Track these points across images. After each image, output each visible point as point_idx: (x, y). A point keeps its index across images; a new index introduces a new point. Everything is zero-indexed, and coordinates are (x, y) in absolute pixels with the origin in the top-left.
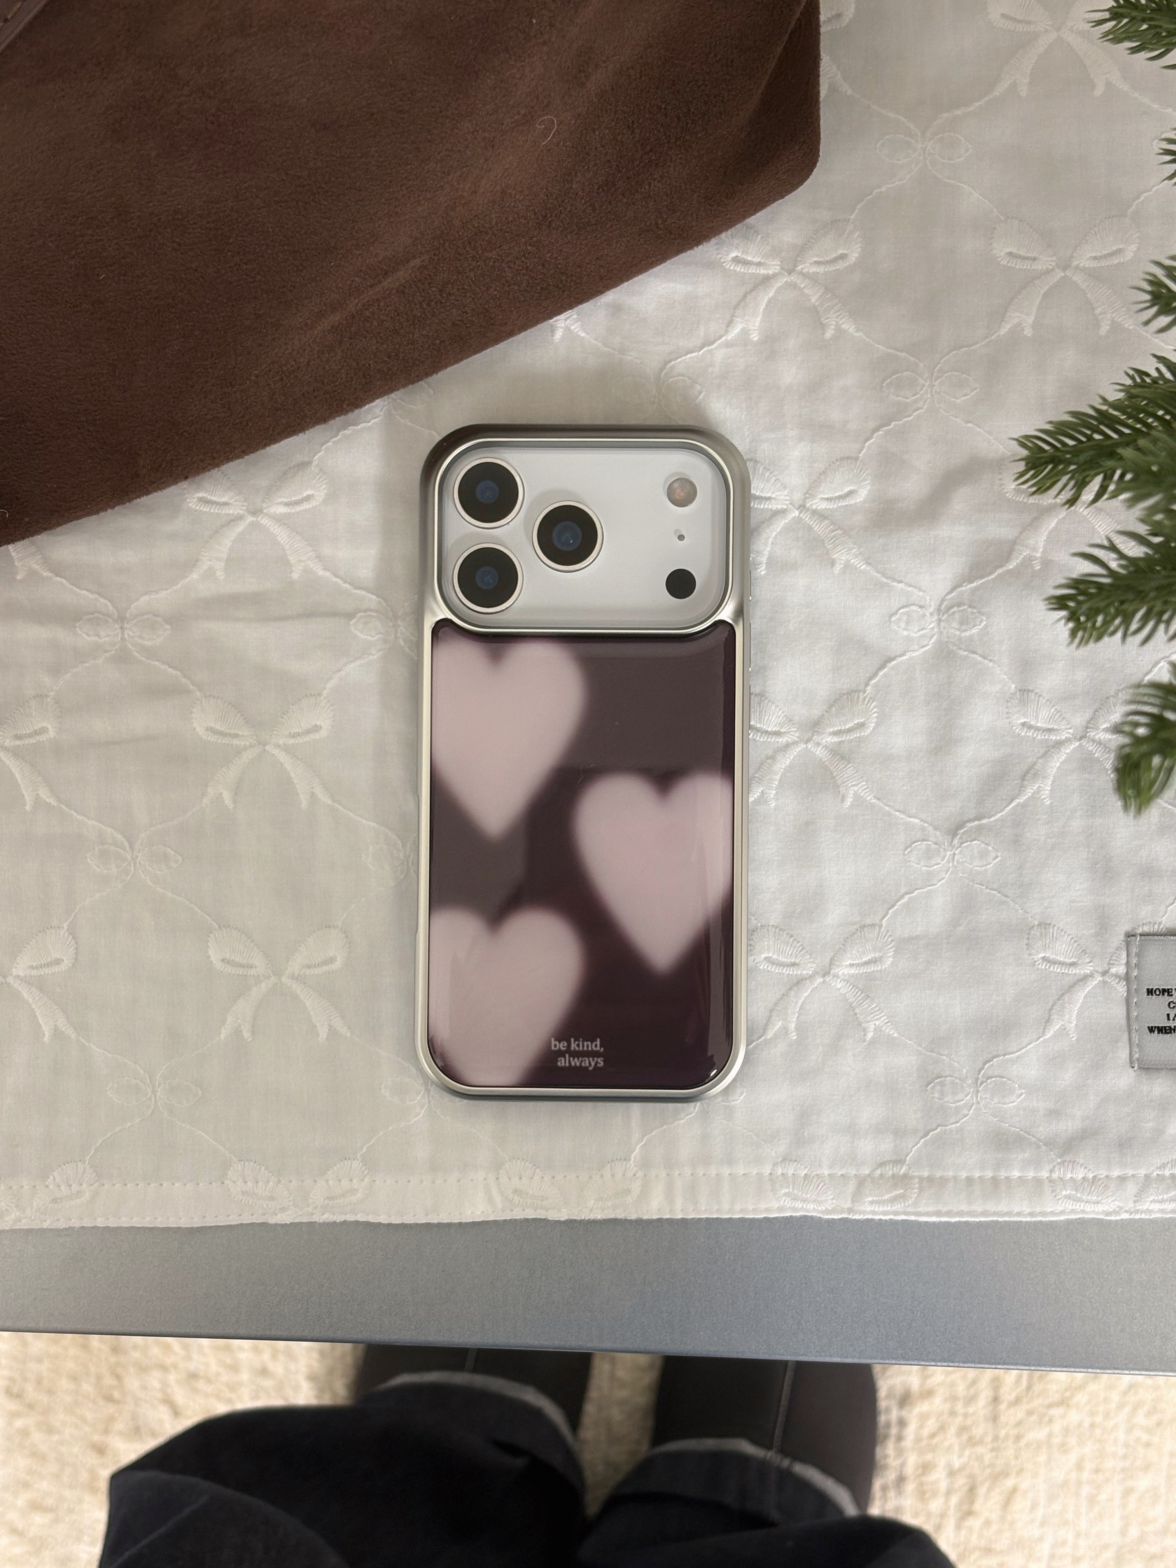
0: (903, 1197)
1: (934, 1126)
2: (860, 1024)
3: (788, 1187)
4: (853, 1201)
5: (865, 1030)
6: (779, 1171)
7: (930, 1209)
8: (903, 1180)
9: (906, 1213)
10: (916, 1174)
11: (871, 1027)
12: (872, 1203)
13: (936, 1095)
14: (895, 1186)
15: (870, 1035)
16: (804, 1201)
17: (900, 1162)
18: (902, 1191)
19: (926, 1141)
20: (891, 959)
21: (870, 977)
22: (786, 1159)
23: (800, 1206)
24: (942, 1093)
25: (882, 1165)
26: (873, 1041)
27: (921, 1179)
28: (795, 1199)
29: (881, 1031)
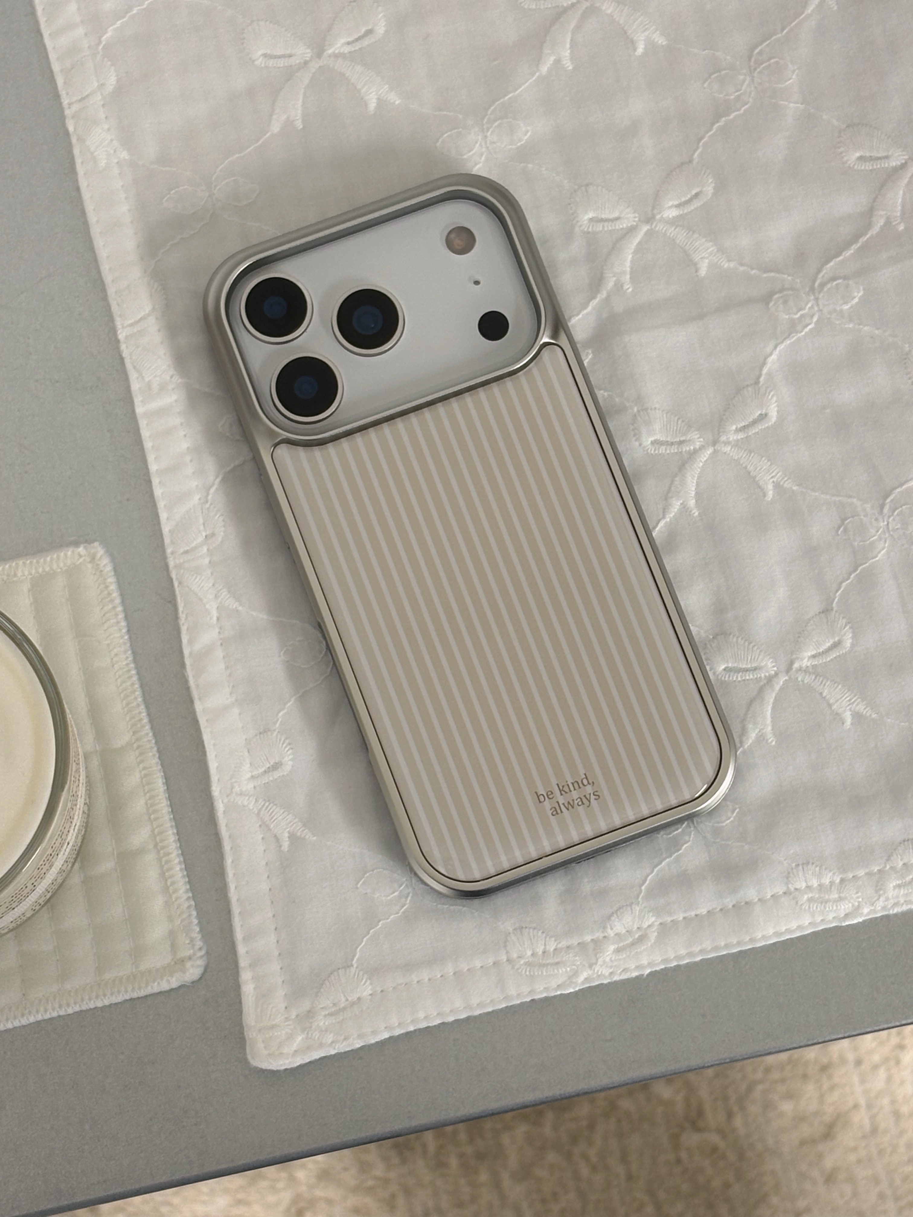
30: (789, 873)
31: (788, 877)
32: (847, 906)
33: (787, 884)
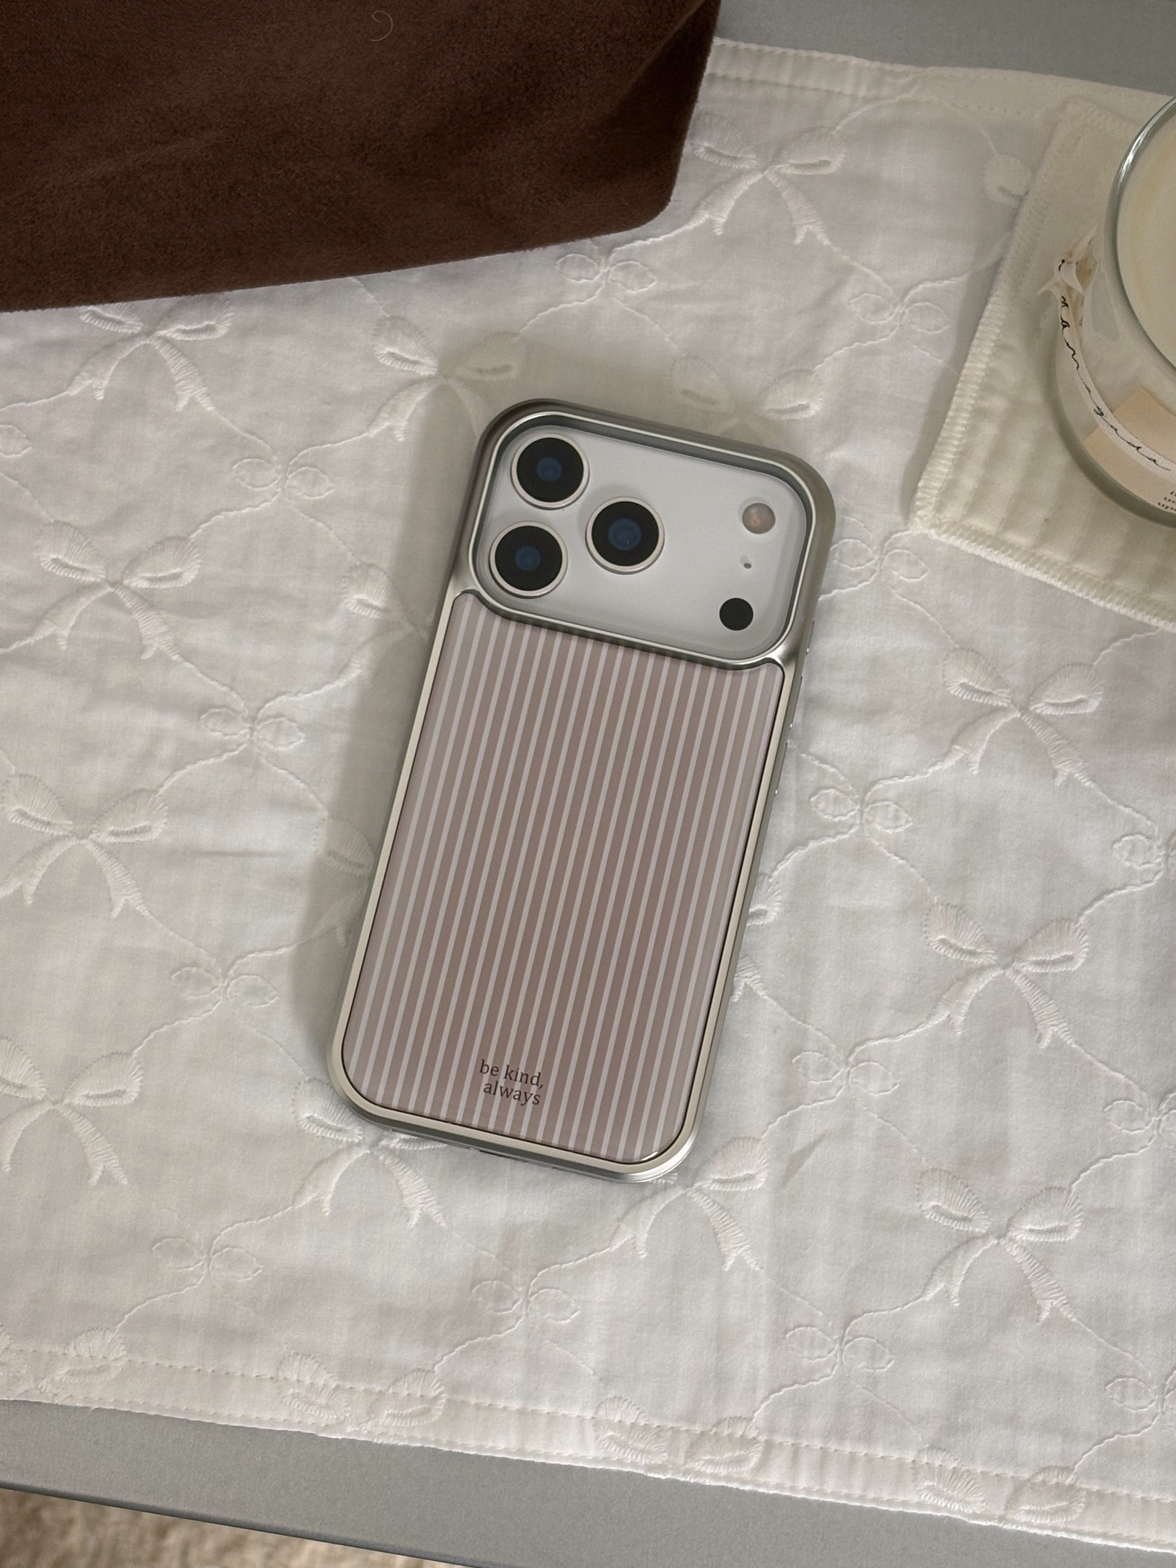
0: (1066, 1511)
1: (1111, 1433)
2: (1034, 1301)
3: (933, 1479)
4: (1006, 1508)
5: (1039, 1308)
6: (925, 1460)
7: (1098, 1529)
8: (1068, 1492)
9: (1066, 1530)
10: (1084, 1486)
11: (1047, 1306)
12: (1029, 1512)
13: (1116, 1396)
14: (1059, 1497)
15: (1045, 1315)
16: (949, 1499)
17: (1067, 1470)
18: (1065, 1503)
19: (1099, 1449)
20: (1077, 1231)
21: (1050, 1249)
22: (934, 1447)
23: (944, 1505)
24: (1123, 1397)
25: (1044, 1470)
26: (1047, 1324)
27: (1089, 1493)
28: (939, 1495)
29: (1058, 1312)
30: (284, 1359)
31: (281, 1363)
32: (331, 1417)
33: (278, 1370)
